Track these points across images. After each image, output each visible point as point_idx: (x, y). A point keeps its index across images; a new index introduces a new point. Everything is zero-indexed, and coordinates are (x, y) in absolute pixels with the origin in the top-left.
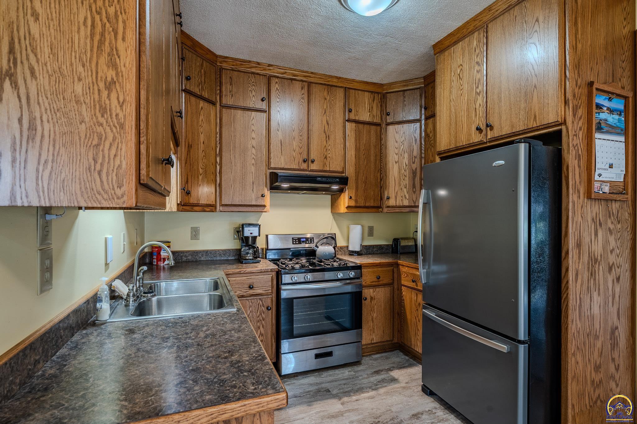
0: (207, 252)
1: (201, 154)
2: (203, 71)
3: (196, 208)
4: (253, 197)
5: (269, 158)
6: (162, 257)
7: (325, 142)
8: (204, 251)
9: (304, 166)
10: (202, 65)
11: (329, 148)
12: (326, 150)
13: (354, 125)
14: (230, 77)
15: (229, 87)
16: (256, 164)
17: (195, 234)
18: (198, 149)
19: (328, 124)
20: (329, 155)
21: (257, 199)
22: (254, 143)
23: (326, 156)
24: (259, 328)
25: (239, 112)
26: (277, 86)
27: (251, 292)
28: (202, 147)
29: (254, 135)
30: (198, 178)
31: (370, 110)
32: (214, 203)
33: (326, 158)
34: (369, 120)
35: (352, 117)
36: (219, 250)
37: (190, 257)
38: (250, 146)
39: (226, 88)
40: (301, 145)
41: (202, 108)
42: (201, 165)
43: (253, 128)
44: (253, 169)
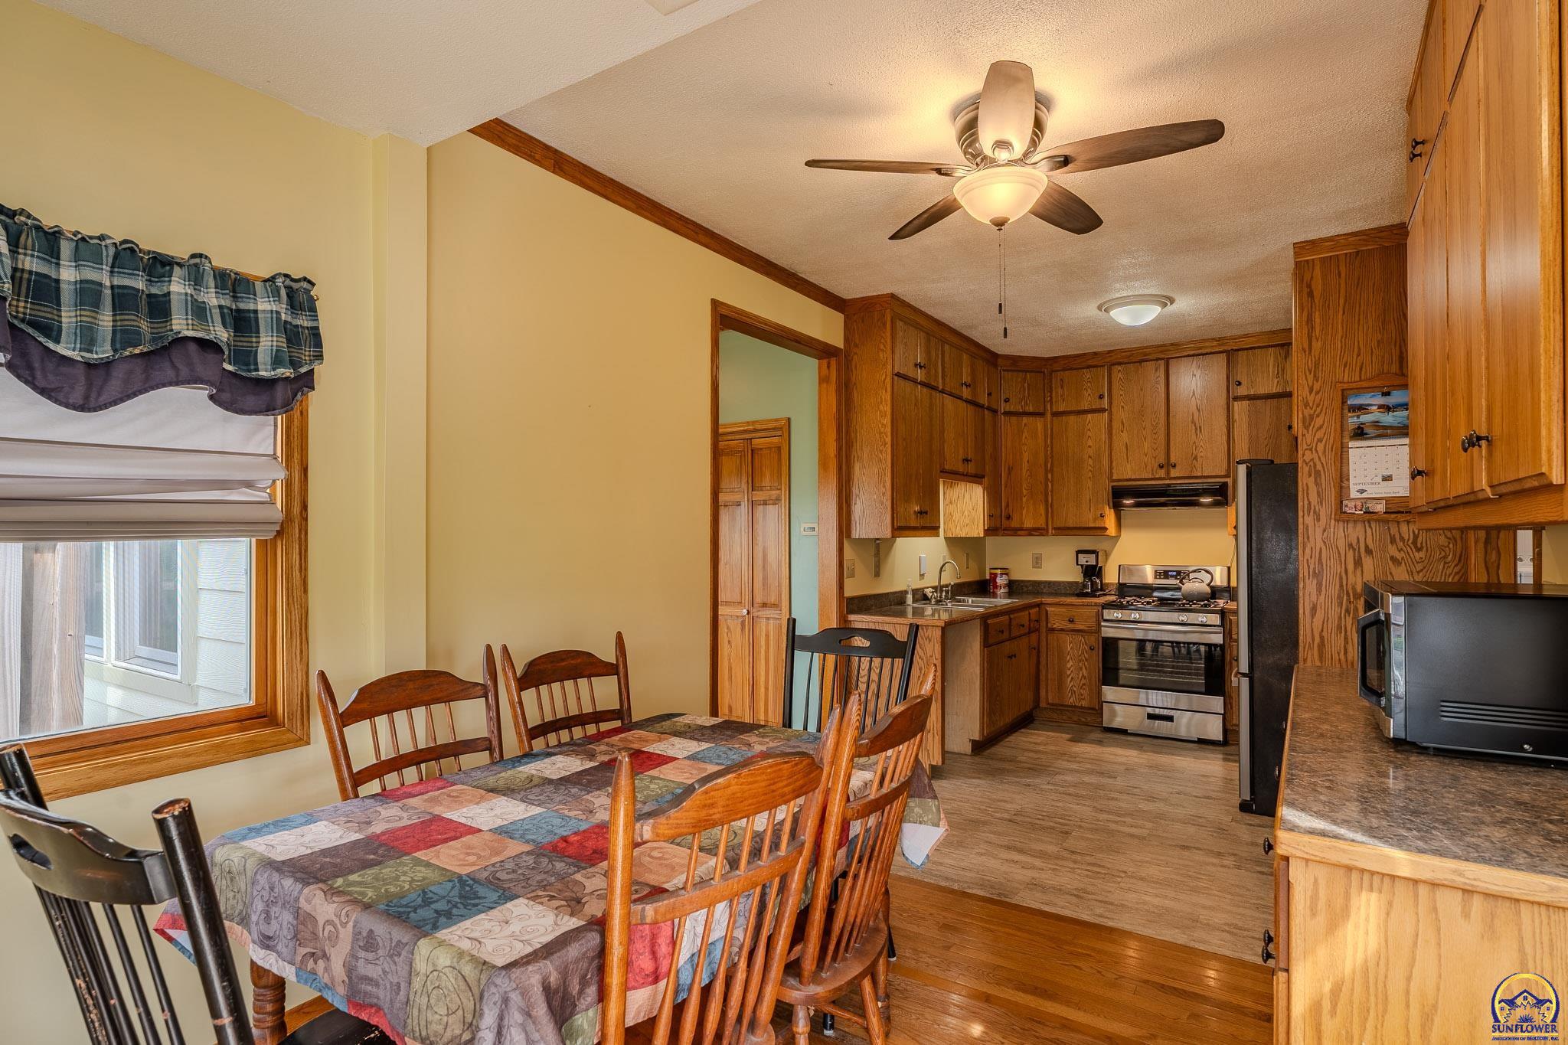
0: (1049, 583)
1: (1025, 474)
2: (1026, 385)
3: (1019, 532)
4: (1091, 517)
5: (1111, 468)
6: (998, 584)
7: (1194, 437)
8: (1046, 582)
9: (1162, 473)
10: (1025, 378)
11: (1201, 443)
12: (1196, 447)
13: (1246, 403)
14: (1061, 380)
15: (1060, 391)
16: (1093, 476)
17: (1037, 562)
18: (1021, 469)
19: (1199, 411)
20: (1202, 454)
21: (1095, 520)
22: (1091, 452)
23: (1196, 456)
24: (1081, 668)
25: (1072, 418)
26: (1120, 375)
27: (1071, 626)
28: (1025, 466)
29: (1090, 443)
30: (1021, 499)
31: (1278, 373)
32: (1044, 526)
33: (1196, 458)
34: (1278, 390)
35: (1242, 391)
36: (1063, 582)
37: (1030, 588)
38: (1086, 457)
39: (1057, 392)
40: (1155, 446)
41: (1025, 425)
42: (1024, 486)
43: (1089, 434)
44: (1090, 484)
